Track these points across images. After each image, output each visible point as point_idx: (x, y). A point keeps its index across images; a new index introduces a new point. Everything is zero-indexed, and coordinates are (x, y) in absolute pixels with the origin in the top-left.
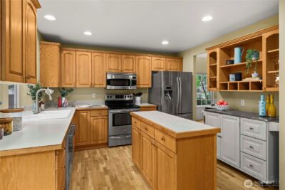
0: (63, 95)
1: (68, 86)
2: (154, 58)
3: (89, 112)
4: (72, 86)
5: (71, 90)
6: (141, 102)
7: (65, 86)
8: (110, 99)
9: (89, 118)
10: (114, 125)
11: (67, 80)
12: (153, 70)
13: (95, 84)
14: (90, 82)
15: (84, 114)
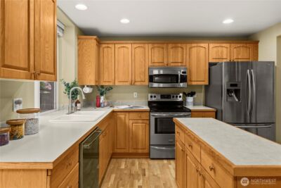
0: (102, 94)
1: (107, 84)
3: (127, 114)
4: (111, 84)
5: (110, 88)
6: (194, 104)
8: (153, 99)
9: (127, 121)
10: (156, 132)
12: (211, 61)
13: (135, 82)
14: (130, 79)
15: (122, 116)
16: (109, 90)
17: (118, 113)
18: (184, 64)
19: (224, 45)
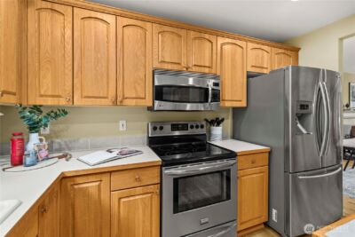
0: (34, 127)
1: (50, 102)
2: (251, 45)
3: (105, 178)
4: (62, 102)
5: (58, 113)
6: (224, 138)
7: (39, 102)
8: (158, 134)
9: (105, 196)
10: (176, 209)
11: (47, 85)
12: (250, 69)
13: (124, 98)
14: (112, 93)
15: (91, 185)
16: (57, 116)
17: (79, 180)
18: (213, 71)
19: (265, 48)
